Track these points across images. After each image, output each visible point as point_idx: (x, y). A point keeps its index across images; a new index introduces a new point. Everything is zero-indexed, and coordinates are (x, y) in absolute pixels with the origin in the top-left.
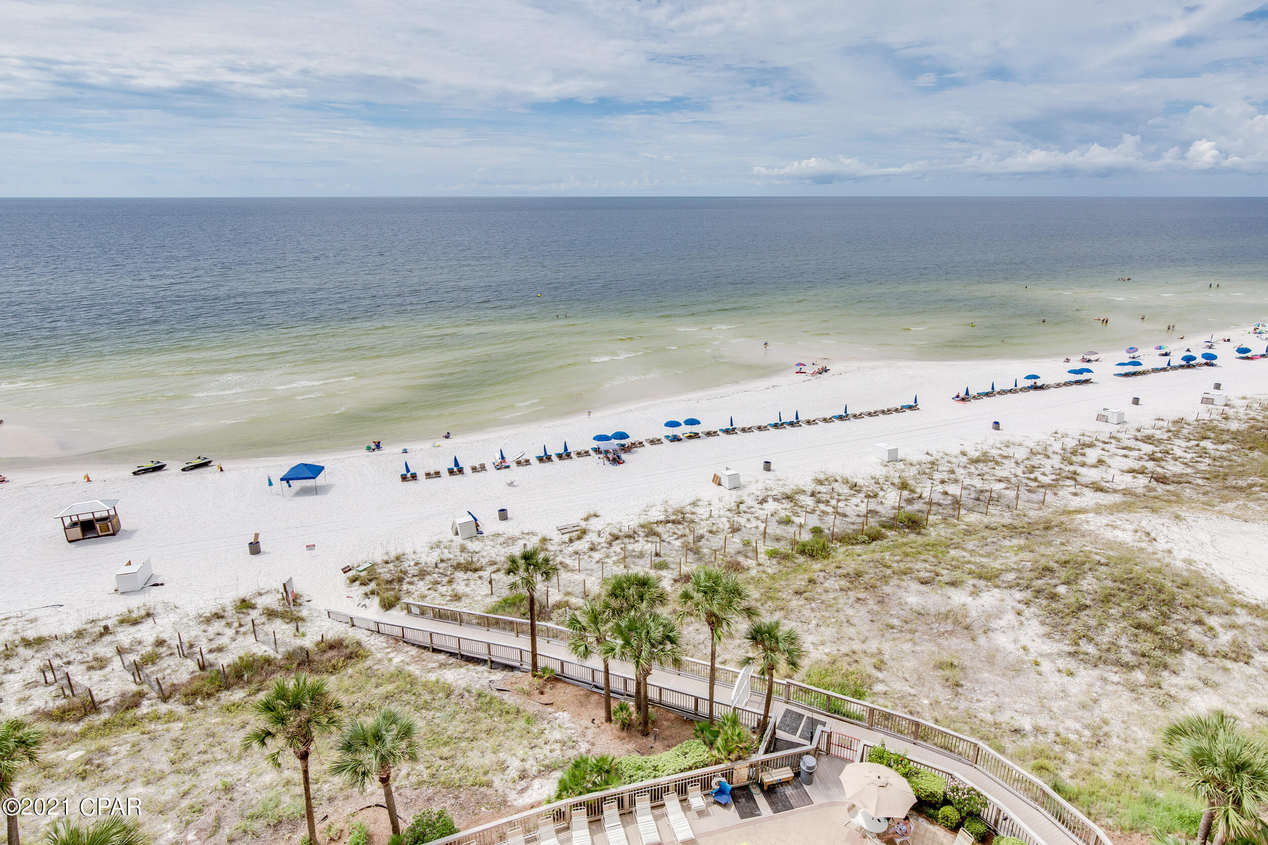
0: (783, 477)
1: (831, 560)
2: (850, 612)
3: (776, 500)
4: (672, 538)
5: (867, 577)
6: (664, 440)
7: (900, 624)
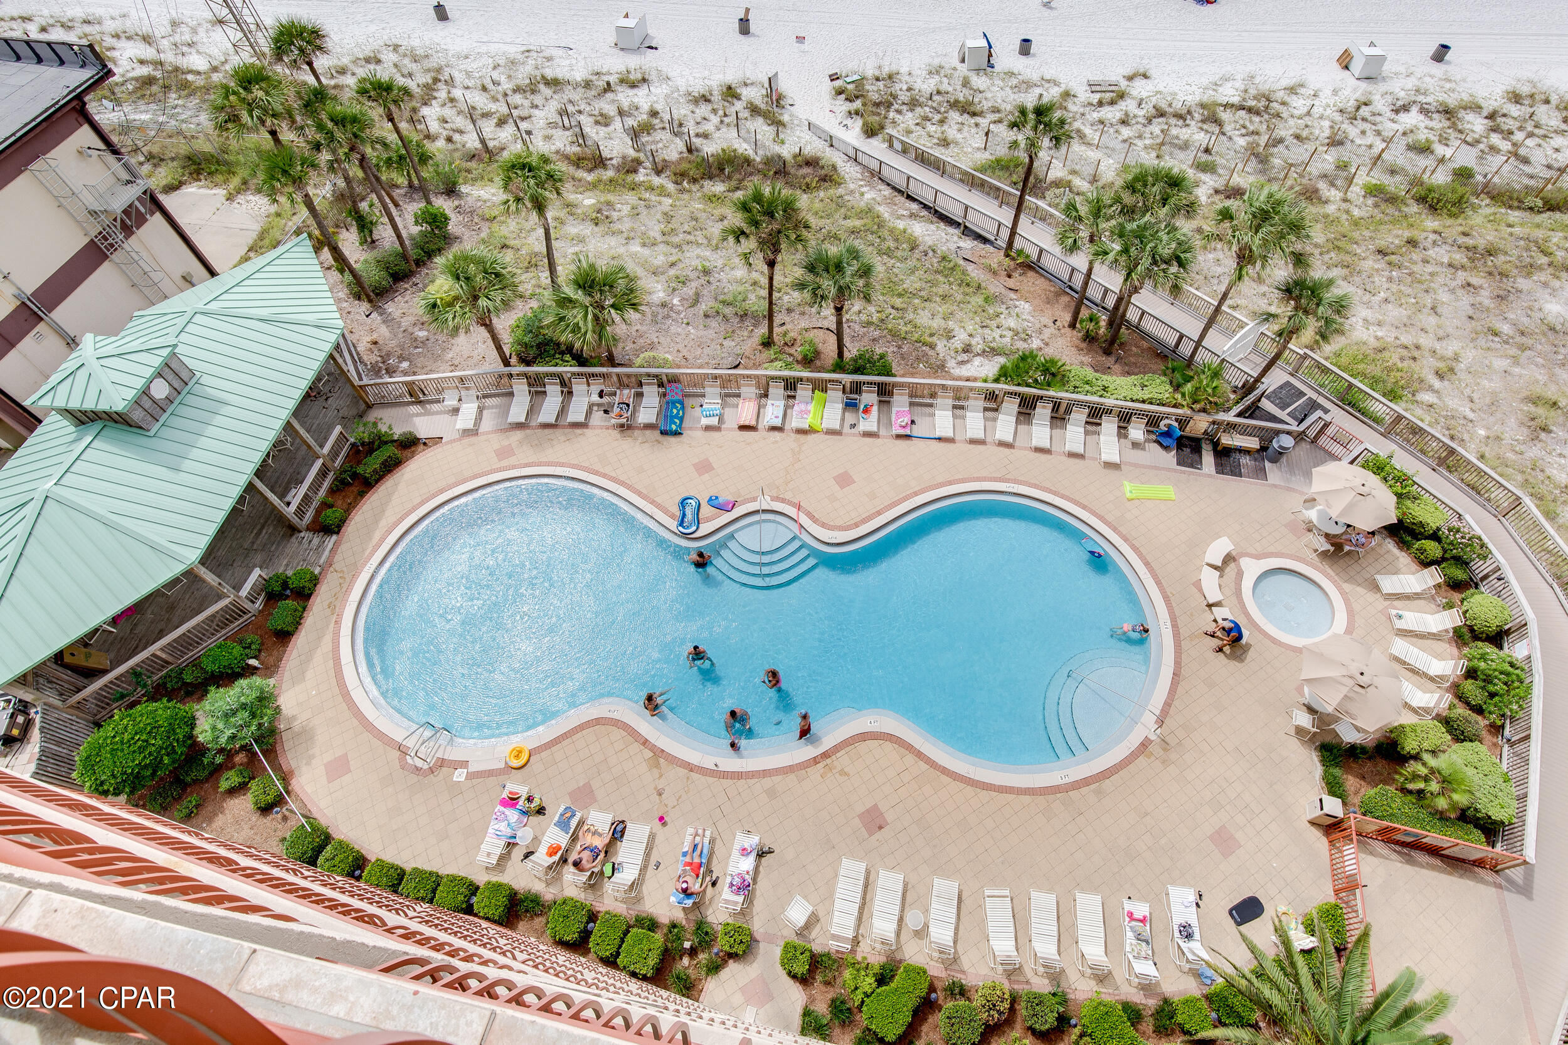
0: (1458, 77)
1: (1460, 221)
2: (1444, 296)
3: (1424, 111)
4: (1237, 132)
5: (1502, 258)
7: (1511, 333)
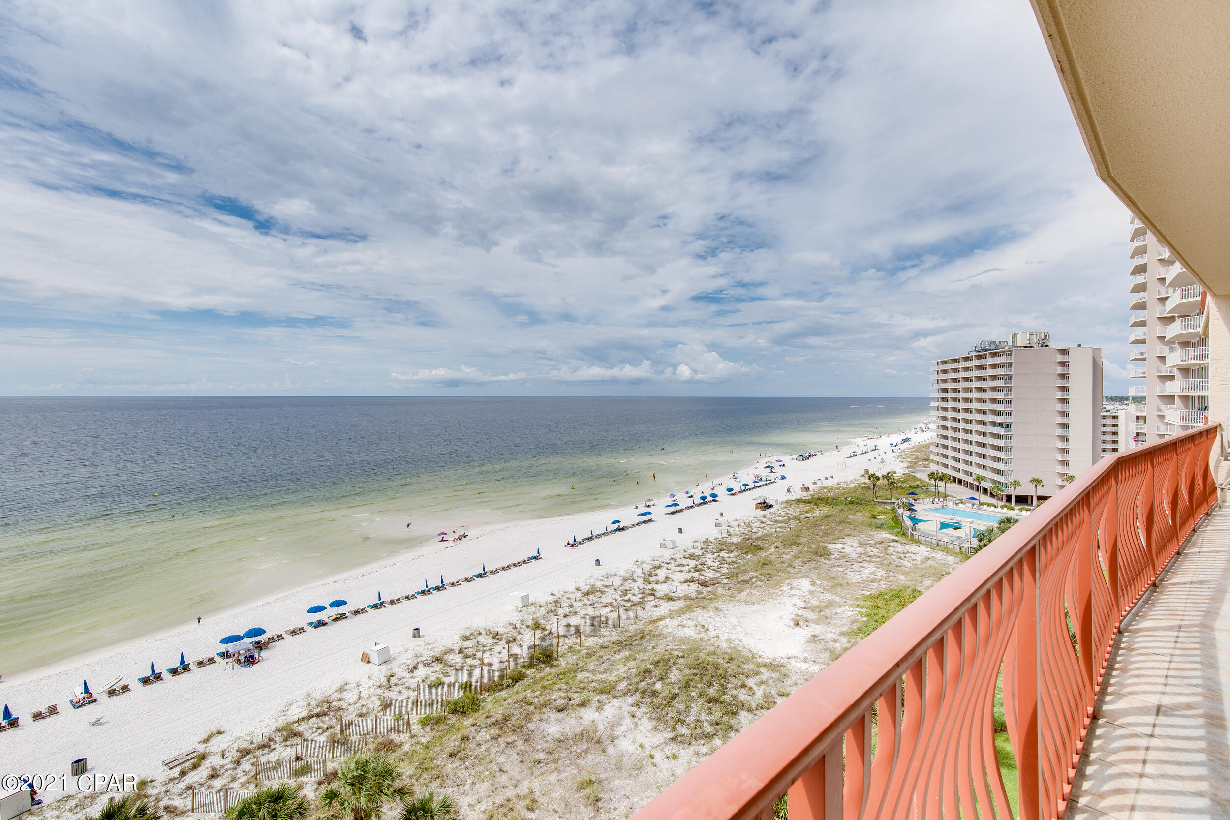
0: (432, 641)
1: (481, 711)
2: (501, 759)
3: (426, 665)
4: (315, 734)
5: (513, 719)
6: (306, 628)
7: (545, 757)
